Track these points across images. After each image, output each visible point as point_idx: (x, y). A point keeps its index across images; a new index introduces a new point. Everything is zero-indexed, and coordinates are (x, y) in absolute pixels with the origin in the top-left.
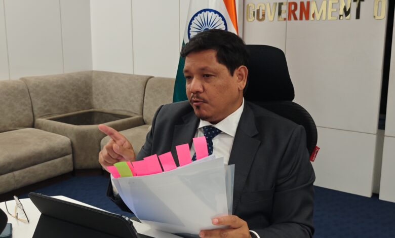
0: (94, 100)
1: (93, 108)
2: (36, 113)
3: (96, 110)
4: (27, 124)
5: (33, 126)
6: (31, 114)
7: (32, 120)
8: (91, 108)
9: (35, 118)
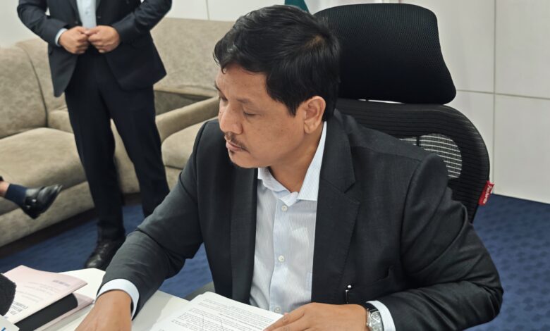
2: (48, 102)
4: (36, 122)
5: (46, 124)
6: (41, 105)
7: (44, 114)
9: (49, 110)
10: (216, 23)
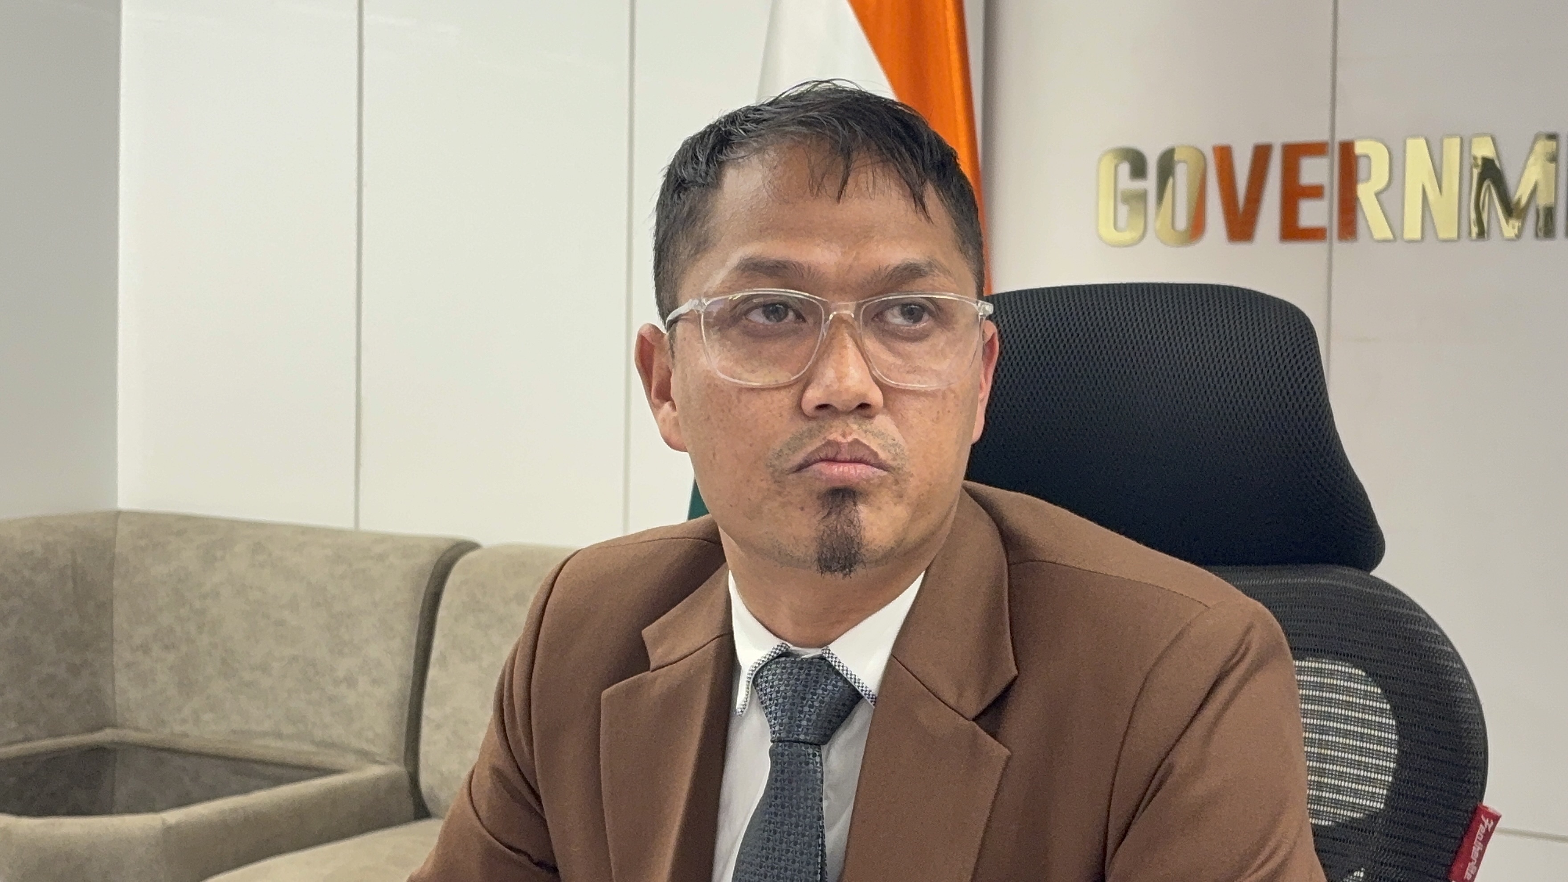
0: (122, 680)
1: (114, 726)
3: (131, 735)
8: (100, 728)
10: (382, 538)
